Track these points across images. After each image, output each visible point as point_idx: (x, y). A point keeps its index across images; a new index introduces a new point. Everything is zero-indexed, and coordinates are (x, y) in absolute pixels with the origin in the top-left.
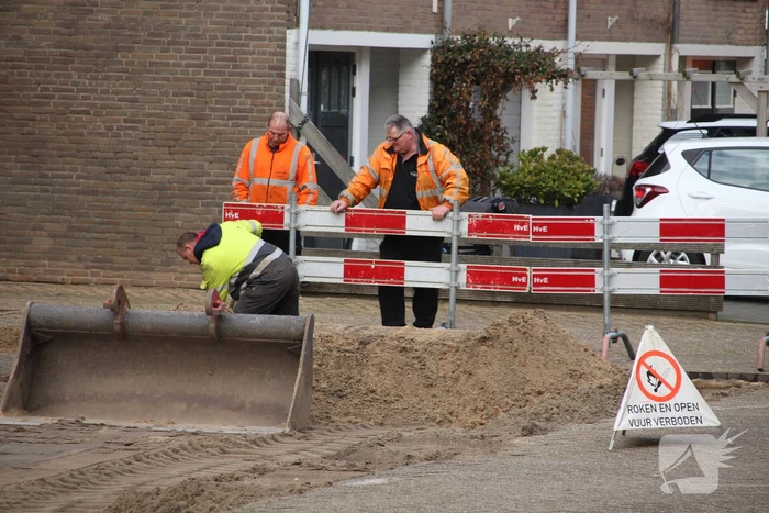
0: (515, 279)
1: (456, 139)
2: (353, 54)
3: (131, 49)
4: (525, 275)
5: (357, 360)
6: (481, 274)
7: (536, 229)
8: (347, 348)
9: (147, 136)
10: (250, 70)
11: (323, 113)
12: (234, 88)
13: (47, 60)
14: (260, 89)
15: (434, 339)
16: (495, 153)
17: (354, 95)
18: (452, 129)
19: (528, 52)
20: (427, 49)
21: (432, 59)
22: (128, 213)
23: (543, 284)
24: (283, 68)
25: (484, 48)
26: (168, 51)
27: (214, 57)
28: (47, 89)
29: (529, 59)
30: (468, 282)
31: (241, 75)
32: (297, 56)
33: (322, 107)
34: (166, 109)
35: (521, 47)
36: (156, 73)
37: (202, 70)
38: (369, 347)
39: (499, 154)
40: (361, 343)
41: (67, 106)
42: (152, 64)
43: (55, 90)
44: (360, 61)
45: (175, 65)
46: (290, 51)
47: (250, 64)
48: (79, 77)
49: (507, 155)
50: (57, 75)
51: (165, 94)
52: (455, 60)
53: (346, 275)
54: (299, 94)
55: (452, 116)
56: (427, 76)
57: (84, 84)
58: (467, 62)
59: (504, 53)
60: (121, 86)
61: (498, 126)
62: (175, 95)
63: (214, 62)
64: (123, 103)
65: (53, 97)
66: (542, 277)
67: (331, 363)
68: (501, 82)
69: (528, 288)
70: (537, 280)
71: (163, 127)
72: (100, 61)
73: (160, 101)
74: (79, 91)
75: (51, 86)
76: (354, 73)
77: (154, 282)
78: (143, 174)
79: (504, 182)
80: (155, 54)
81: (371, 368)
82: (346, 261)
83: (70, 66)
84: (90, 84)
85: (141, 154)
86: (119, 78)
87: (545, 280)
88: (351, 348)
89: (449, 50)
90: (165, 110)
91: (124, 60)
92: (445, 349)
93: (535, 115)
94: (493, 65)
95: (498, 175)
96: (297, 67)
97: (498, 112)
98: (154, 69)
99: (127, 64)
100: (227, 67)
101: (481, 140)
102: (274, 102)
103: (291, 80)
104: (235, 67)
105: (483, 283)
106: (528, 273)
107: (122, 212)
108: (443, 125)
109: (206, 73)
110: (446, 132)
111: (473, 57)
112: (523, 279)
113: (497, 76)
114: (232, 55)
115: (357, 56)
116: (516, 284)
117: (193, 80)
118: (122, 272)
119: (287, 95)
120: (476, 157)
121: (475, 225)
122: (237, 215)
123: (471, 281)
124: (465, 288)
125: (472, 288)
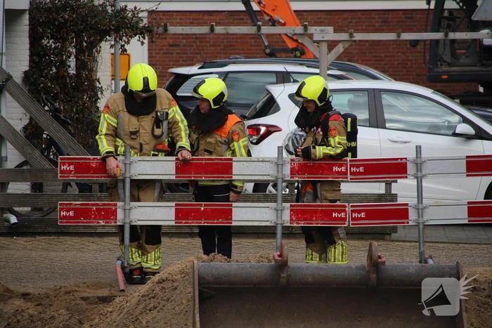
0: (334, 215)
4: (345, 211)
6: (303, 212)
7: (354, 169)
20: (25, 10)
21: (30, 18)
23: (361, 219)
30: (291, 219)
53: (177, 217)
66: (359, 212)
69: (347, 222)
70: (355, 215)
82: (176, 205)
87: (363, 215)
105: (305, 219)
106: (347, 209)
110: (49, 83)
111: (69, 16)
112: (343, 215)
116: (336, 219)
121: (297, 168)
122: (72, 168)
123: (294, 219)
124: (289, 225)
125: (295, 225)
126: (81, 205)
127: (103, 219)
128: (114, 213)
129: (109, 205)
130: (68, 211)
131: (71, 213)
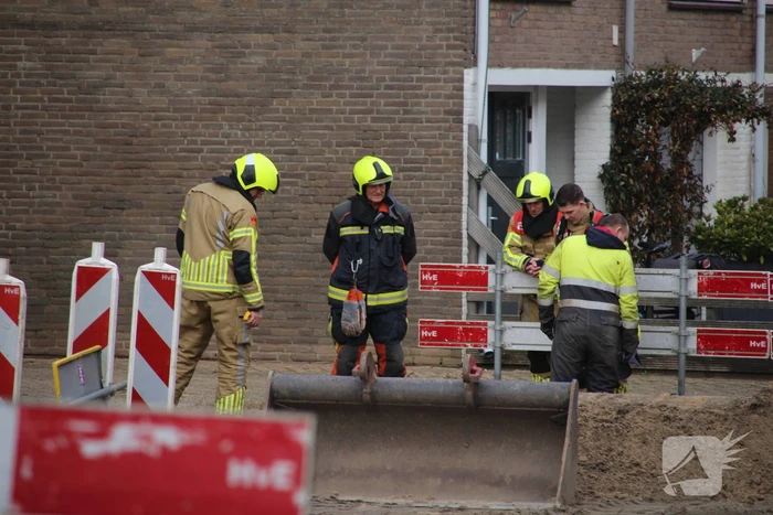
0: (753, 344)
1: (643, 189)
2: (528, 94)
3: (288, 95)
4: (765, 339)
5: (618, 431)
6: (714, 339)
8: (605, 417)
9: (307, 192)
10: (423, 116)
11: (500, 162)
12: (405, 137)
13: (195, 110)
14: (434, 137)
15: (699, 407)
16: (687, 204)
17: (530, 141)
18: (638, 178)
19: (723, 87)
20: (607, 87)
21: (613, 97)
22: (286, 278)
24: (460, 113)
25: (675, 84)
26: (331, 96)
27: (383, 101)
28: (195, 142)
29: (725, 95)
30: (698, 348)
31: (414, 121)
32: (475, 99)
33: (497, 155)
34: (329, 160)
35: (715, 81)
36: (317, 121)
37: (369, 117)
38: (628, 416)
39: (692, 205)
40: (619, 412)
41: (218, 160)
42: (312, 111)
43: (203, 143)
44: (537, 102)
45: (338, 112)
46: (467, 93)
47: (423, 109)
48: (231, 127)
49: (701, 206)
50: (206, 127)
51: (328, 145)
52: (641, 99)
54: (479, 141)
55: (637, 163)
56: (608, 117)
57: (236, 135)
58: (654, 101)
59: (697, 90)
60: (279, 136)
61: (691, 173)
62: (338, 145)
63: (382, 108)
64: (280, 156)
65: (201, 151)
67: (589, 433)
68: (694, 122)
69: (768, 354)
71: (326, 182)
72: (253, 109)
73: (321, 152)
74: (230, 143)
75: (199, 139)
76: (530, 117)
77: (318, 357)
78: (303, 235)
79: (700, 237)
80: (316, 101)
81: (633, 439)
83: (220, 116)
84: (243, 136)
85: (302, 212)
86: (275, 128)
88: (608, 417)
89: (632, 88)
90: (328, 162)
91: (281, 107)
92: (713, 417)
93: (719, 159)
94: (684, 104)
95: (693, 229)
96: (475, 110)
97: (690, 156)
98: (314, 116)
99: (284, 111)
100: (397, 112)
101: (671, 189)
102: (451, 151)
103: (470, 126)
104: (406, 112)
105: (716, 349)
106: (768, 337)
107: (282, 279)
108: (628, 173)
109: (374, 120)
110: (631, 181)
111: (661, 95)
112: (763, 344)
113: (689, 116)
114: (402, 100)
115: (533, 97)
116: (754, 349)
117: (358, 128)
118: (281, 346)
119: (465, 143)
120: (667, 208)
121: (705, 284)
122: (435, 277)
123: (702, 347)
124: (695, 354)
125: (703, 355)
126: (446, 323)
127: (472, 341)
128: (484, 334)
129: (478, 324)
130: (430, 330)
131: (434, 334)
